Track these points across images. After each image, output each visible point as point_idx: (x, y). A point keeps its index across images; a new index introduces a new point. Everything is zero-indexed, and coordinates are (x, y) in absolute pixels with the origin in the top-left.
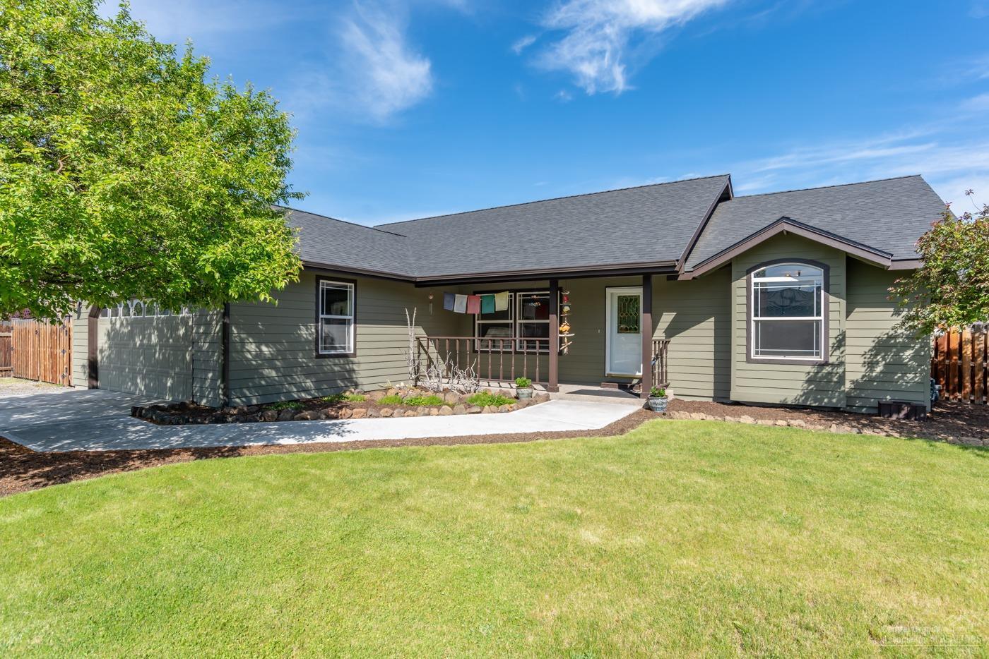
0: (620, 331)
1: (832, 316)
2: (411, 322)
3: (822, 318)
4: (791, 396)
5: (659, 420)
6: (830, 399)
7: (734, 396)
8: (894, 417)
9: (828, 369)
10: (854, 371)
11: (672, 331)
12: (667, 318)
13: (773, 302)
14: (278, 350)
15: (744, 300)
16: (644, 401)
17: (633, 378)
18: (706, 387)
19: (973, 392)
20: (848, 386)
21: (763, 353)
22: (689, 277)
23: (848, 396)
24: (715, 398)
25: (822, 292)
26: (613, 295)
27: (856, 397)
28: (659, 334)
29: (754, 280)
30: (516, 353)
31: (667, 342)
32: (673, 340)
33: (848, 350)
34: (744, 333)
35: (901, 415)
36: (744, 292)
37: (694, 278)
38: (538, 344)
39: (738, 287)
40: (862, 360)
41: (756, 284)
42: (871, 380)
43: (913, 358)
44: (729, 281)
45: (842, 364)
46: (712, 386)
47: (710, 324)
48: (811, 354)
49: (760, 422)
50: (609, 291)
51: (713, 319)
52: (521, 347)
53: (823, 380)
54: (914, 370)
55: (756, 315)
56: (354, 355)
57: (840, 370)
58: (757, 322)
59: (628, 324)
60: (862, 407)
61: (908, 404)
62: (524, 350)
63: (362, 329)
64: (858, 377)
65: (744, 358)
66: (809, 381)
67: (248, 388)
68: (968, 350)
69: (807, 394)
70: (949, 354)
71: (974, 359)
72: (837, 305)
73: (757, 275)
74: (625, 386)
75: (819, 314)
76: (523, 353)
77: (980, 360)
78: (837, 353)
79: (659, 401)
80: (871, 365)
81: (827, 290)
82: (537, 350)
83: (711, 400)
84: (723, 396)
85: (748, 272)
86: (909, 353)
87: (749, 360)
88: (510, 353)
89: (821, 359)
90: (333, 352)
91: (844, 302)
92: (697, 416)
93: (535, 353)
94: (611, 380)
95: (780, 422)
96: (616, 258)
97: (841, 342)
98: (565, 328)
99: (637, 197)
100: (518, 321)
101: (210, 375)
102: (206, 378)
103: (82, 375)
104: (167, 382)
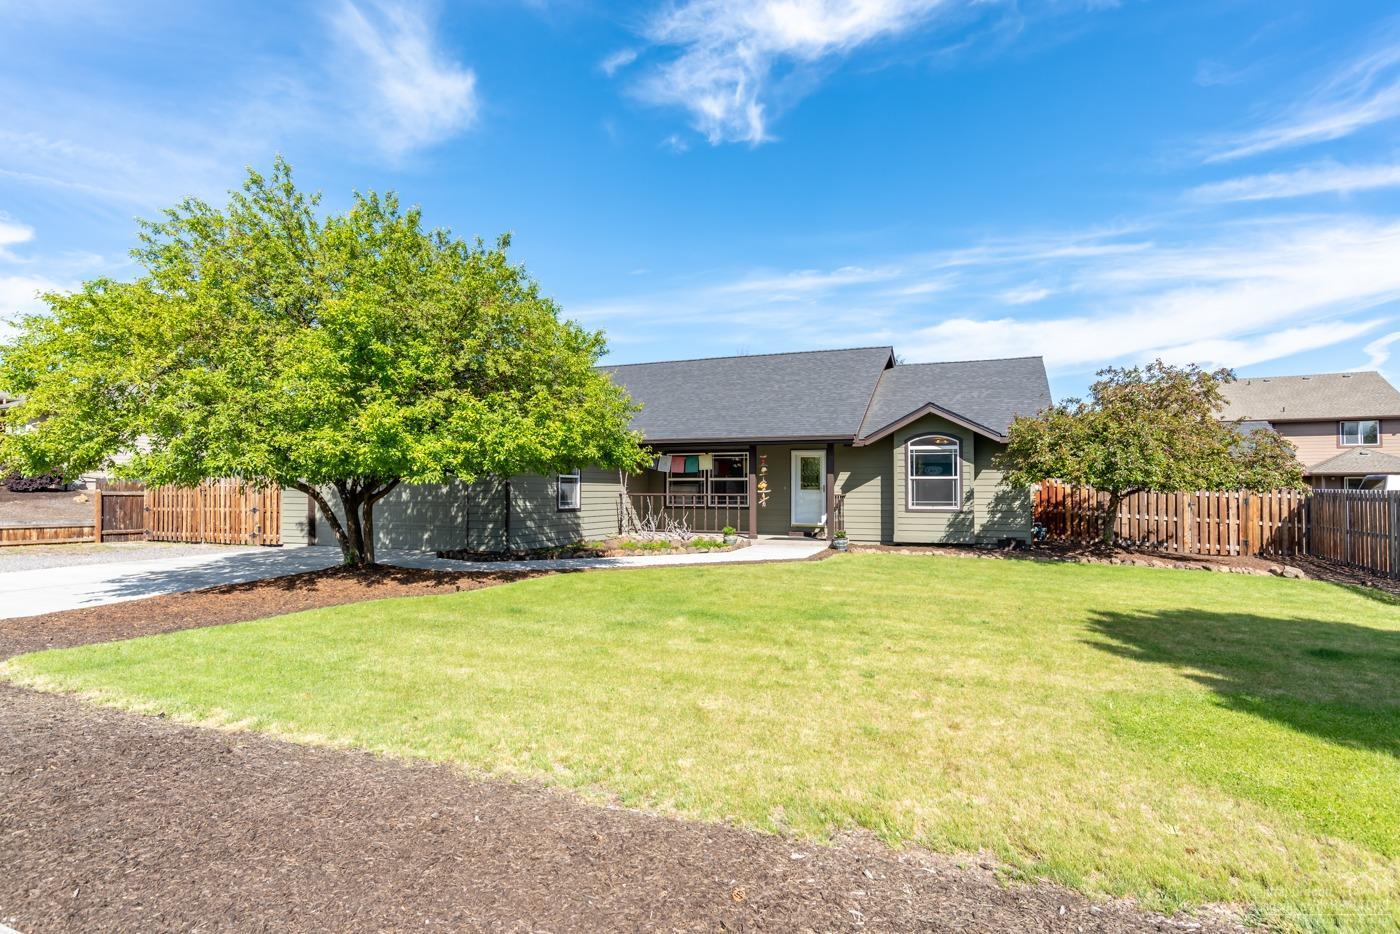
0: (804, 487)
1: (965, 476)
2: (624, 480)
3: (958, 477)
4: (936, 538)
5: (842, 554)
6: (964, 538)
7: (896, 539)
8: (1006, 549)
9: (962, 516)
10: (981, 518)
11: (847, 488)
12: (843, 476)
13: (924, 464)
14: (535, 506)
15: (903, 464)
16: (829, 543)
17: (814, 528)
18: (876, 534)
19: (1072, 534)
20: (977, 529)
21: (917, 504)
22: (861, 444)
23: (978, 536)
24: (883, 542)
25: (958, 458)
26: (797, 456)
27: (984, 537)
28: (837, 490)
29: (910, 448)
30: (708, 508)
31: (843, 497)
32: (848, 495)
33: (976, 501)
34: (903, 489)
35: (1011, 548)
36: (903, 457)
37: (865, 446)
38: (727, 500)
39: (899, 453)
40: (987, 509)
41: (912, 451)
42: (994, 524)
43: (1021, 506)
44: (892, 448)
45: (971, 512)
46: (879, 532)
47: (878, 481)
48: (951, 504)
49: (914, 553)
50: (794, 453)
51: (879, 478)
52: (712, 503)
53: (960, 524)
54: (1020, 516)
55: (912, 475)
56: (580, 510)
57: (970, 517)
58: (913, 480)
59: (810, 480)
60: (988, 544)
61: (1014, 539)
62: (716, 505)
63: (587, 486)
64: (985, 521)
65: (903, 508)
66: (950, 526)
67: (518, 536)
68: (1069, 501)
69: (948, 536)
70: (1057, 505)
71: (1073, 508)
72: (968, 467)
73: (912, 444)
74: (809, 533)
75: (956, 475)
76: (714, 508)
77: (1076, 510)
78: (969, 503)
79: (841, 541)
80: (993, 512)
81: (961, 457)
82: (727, 505)
83: (879, 544)
84: (888, 540)
85: (906, 442)
86: (1017, 503)
87: (907, 510)
88: (703, 508)
89: (958, 508)
90: (567, 507)
91: (972, 466)
92: (869, 551)
93: (725, 508)
94: (798, 529)
95: (928, 553)
96: (806, 430)
97: (970, 496)
98: (763, 485)
99: (811, 364)
100: (710, 479)
101: (490, 526)
102: (485, 529)
103: (298, 533)
104: (423, 535)
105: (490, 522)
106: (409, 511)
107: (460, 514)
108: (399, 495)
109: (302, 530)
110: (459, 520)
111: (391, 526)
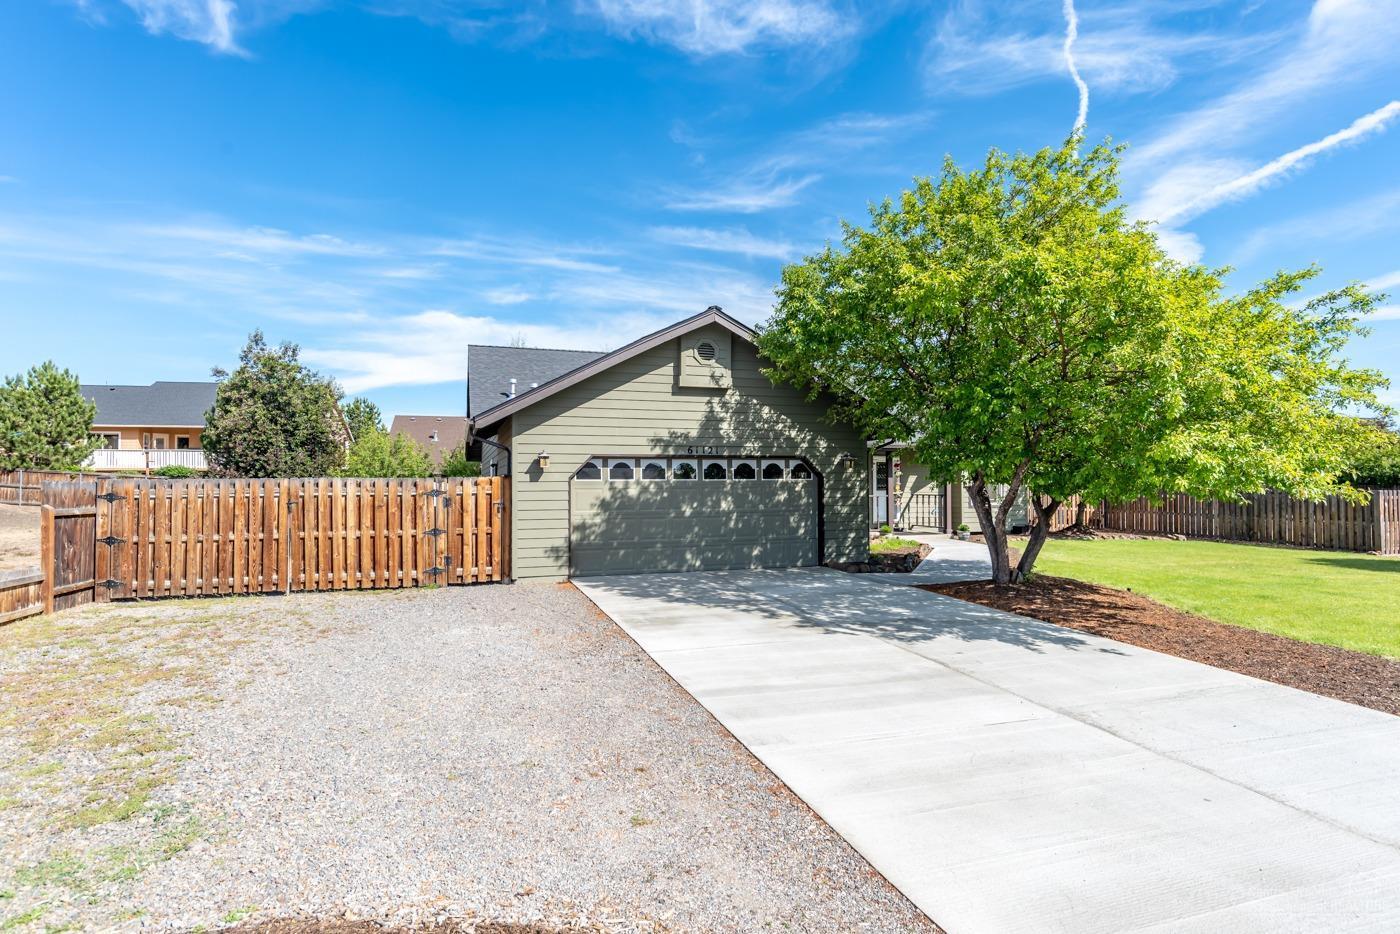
79: (966, 533)
101: (852, 535)
102: (846, 538)
103: (550, 562)
104: (752, 552)
105: (851, 531)
106: (732, 524)
107: (803, 524)
108: (717, 503)
109: (558, 558)
110: (802, 531)
111: (703, 544)
